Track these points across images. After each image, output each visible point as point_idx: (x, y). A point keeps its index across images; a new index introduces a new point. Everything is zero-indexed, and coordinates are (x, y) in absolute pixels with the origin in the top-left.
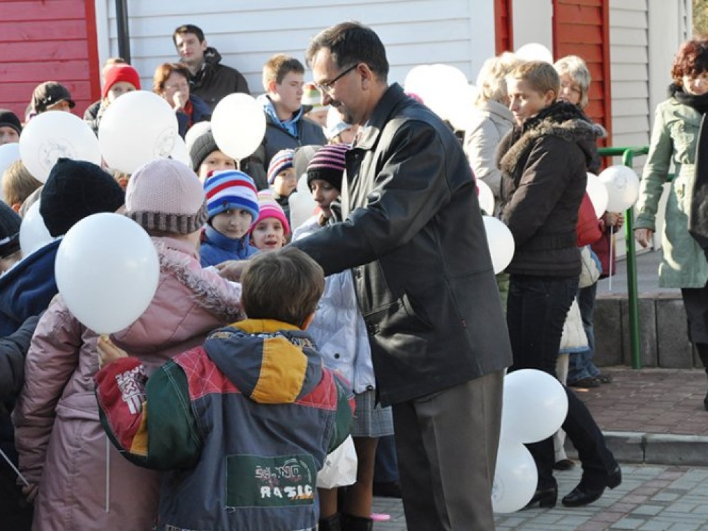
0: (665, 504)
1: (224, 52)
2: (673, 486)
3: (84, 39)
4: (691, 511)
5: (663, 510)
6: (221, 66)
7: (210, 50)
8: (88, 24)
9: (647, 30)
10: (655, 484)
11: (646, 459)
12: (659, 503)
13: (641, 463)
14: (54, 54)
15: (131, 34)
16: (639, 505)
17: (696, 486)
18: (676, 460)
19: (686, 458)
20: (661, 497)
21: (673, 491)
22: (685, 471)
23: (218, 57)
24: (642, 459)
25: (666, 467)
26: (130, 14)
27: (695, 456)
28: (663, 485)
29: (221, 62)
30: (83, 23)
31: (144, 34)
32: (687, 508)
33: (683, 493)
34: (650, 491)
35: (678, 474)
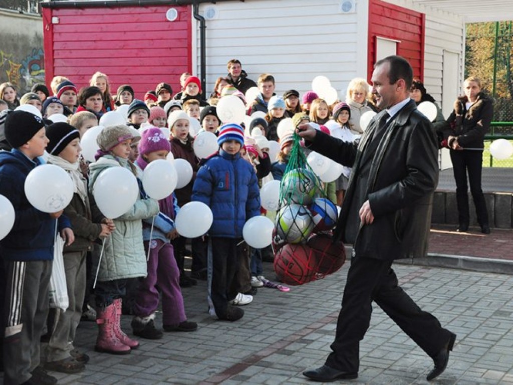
0: (416, 283)
1: (249, 72)
2: (422, 275)
3: (186, 65)
4: (427, 287)
5: (414, 286)
6: (247, 79)
7: (243, 71)
8: (188, 60)
9: (442, 71)
10: (415, 274)
11: (414, 263)
12: (413, 283)
13: (411, 264)
14: (173, 72)
15: (207, 63)
16: (404, 283)
17: (433, 276)
18: (427, 264)
19: (431, 263)
20: (416, 280)
21: (421, 278)
22: (430, 269)
23: (246, 75)
24: (411, 263)
25: (422, 267)
26: (206, 55)
27: (435, 263)
28: (418, 275)
29: (247, 77)
30: (187, 58)
31: (212, 64)
32: (426, 285)
33: (426, 278)
34: (411, 277)
35: (426, 270)
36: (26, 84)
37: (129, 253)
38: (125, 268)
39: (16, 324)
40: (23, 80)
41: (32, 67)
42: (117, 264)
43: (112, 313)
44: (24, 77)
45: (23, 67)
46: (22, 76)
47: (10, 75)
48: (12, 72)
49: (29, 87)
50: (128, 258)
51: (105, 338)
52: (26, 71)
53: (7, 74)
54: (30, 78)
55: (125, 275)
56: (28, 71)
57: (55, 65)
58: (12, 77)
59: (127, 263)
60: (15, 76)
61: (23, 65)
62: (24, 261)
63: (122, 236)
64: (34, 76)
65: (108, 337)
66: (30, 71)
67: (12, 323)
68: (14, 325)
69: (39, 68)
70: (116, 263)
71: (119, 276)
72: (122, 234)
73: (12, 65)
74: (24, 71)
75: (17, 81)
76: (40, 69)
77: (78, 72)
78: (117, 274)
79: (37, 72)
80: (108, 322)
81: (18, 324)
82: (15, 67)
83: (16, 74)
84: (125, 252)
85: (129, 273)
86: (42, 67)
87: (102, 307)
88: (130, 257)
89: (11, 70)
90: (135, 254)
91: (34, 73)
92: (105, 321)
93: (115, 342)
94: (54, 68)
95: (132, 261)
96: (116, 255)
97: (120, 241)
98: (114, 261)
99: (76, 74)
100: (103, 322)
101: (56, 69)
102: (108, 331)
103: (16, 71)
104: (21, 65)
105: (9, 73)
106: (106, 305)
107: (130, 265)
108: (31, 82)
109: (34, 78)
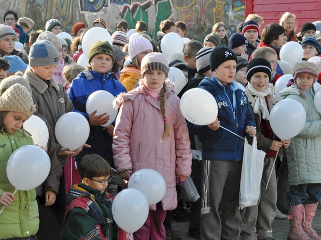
36: (228, 19)
37: (310, 163)
38: (306, 175)
39: (206, 206)
40: (226, 16)
41: (235, 4)
42: (300, 172)
43: (301, 211)
44: (227, 13)
45: (227, 4)
46: (225, 12)
47: (215, 12)
48: (217, 9)
49: (231, 22)
50: (309, 167)
51: (295, 232)
52: (229, 7)
53: (213, 10)
54: (232, 13)
55: (306, 181)
56: (231, 7)
57: (254, 4)
58: (217, 13)
59: (308, 171)
60: (219, 13)
61: (227, 2)
62: (210, 160)
63: (304, 149)
64: (236, 11)
65: (297, 231)
66: (233, 8)
67: (203, 205)
68: (205, 207)
69: (240, 4)
70: (298, 171)
71: (301, 181)
72: (304, 147)
73: (218, 2)
74: (227, 8)
75: (221, 17)
76: (242, 6)
77: (274, 9)
78: (300, 180)
79: (239, 8)
80: (297, 219)
81: (207, 207)
82: (221, 4)
83: (221, 11)
84: (306, 162)
85: (309, 179)
86: (243, 4)
87: (291, 206)
88: (311, 166)
89: (217, 6)
90: (317, 164)
91: (236, 9)
92: (294, 217)
93: (303, 235)
94: (253, 6)
95: (314, 170)
96: (299, 164)
97: (303, 153)
98: (297, 169)
99: (272, 10)
100: (292, 218)
101: (255, 6)
102: (297, 226)
103: (221, 7)
104: (225, 2)
105: (214, 10)
106: (294, 204)
107: (311, 173)
108: (233, 18)
109: (236, 13)
